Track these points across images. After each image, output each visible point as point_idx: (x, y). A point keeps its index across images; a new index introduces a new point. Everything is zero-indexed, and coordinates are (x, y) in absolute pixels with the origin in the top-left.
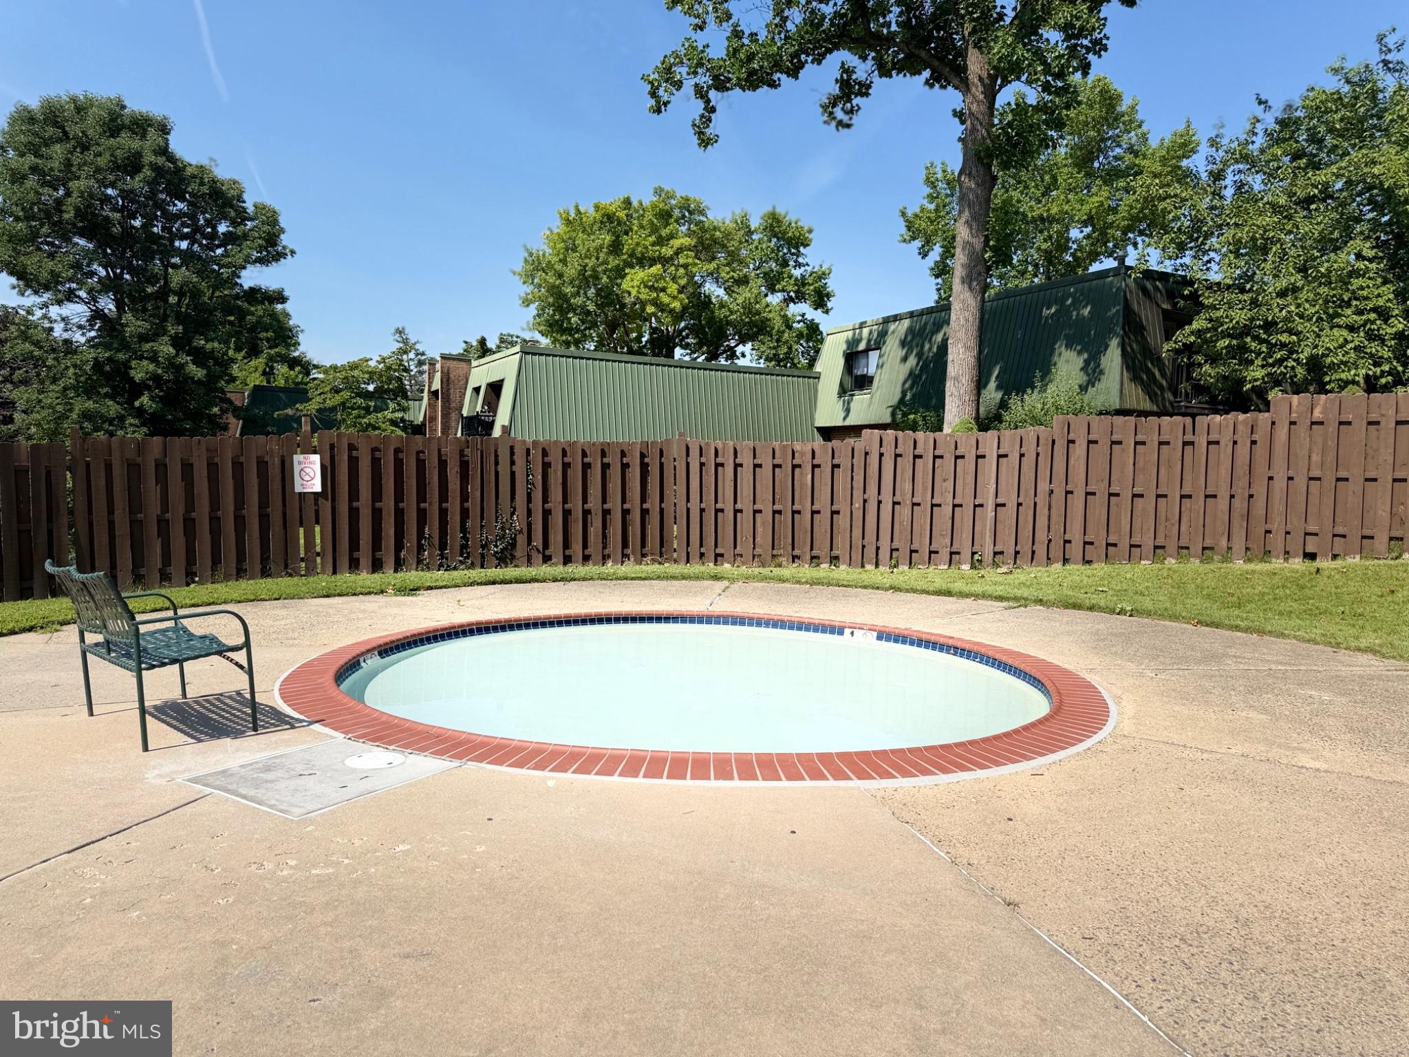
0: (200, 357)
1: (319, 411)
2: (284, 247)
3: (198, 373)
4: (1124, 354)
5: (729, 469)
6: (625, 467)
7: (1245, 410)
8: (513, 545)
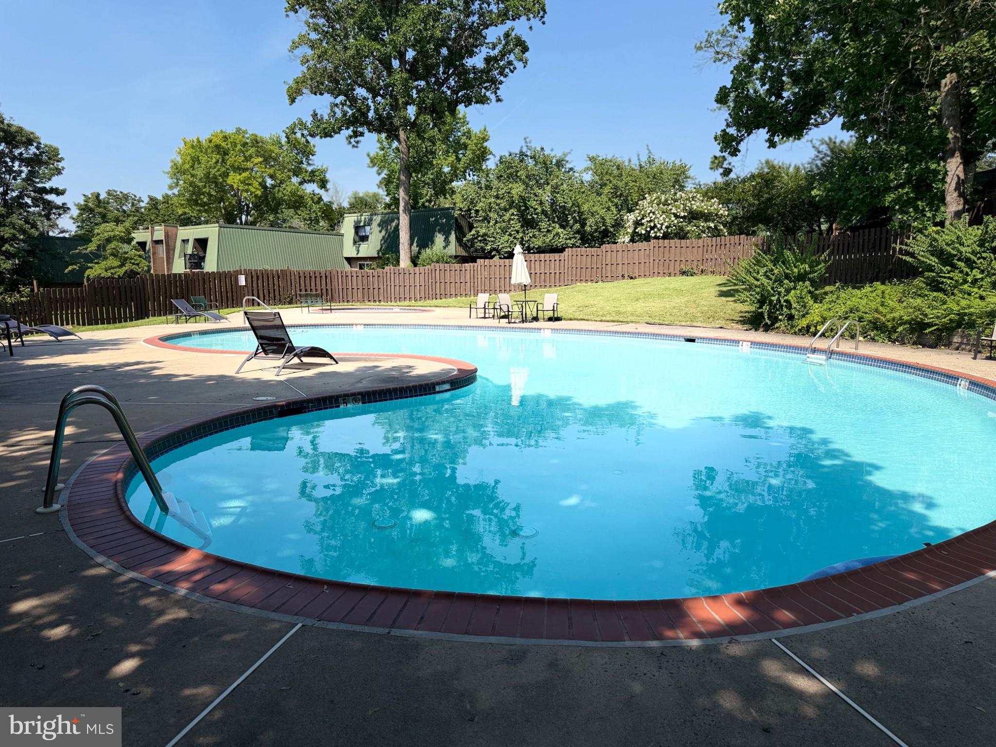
4: (456, 236)
5: (350, 277)
6: (321, 277)
7: (468, 263)
8: (292, 299)
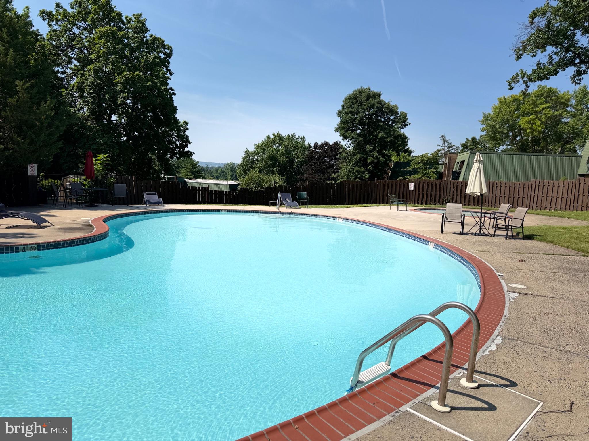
0: (384, 155)
1: (413, 169)
2: (407, 123)
3: (383, 160)
